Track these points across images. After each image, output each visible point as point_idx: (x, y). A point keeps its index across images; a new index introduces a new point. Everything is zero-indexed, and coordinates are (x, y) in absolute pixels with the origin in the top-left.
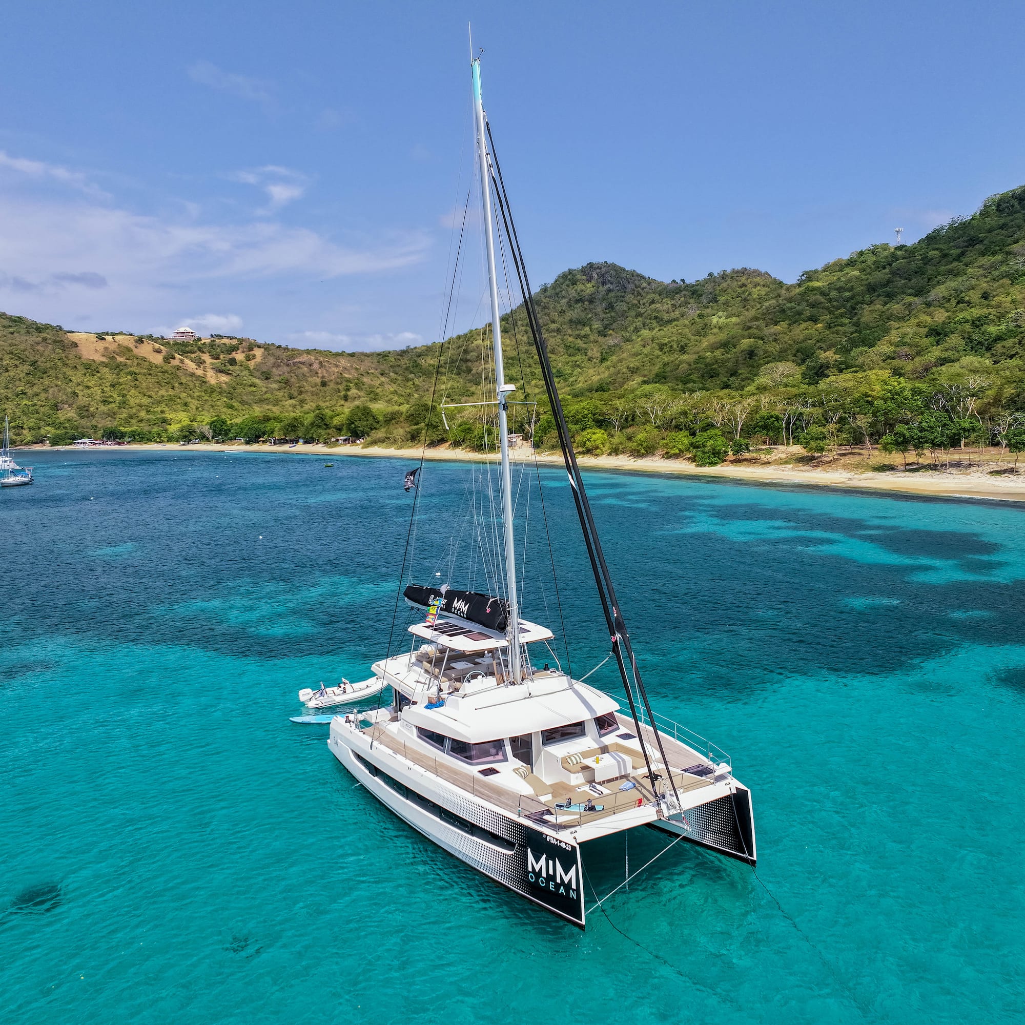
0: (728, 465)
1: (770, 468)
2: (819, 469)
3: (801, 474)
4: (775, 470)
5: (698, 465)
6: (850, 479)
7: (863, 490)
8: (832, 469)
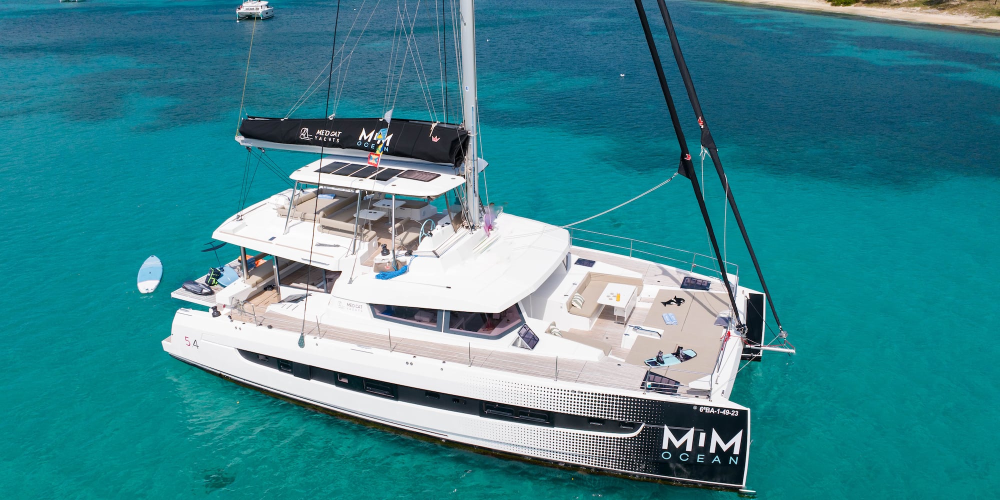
0: (861, 6)
1: (900, 9)
2: (946, 12)
3: (928, 15)
4: (904, 11)
5: (833, 5)
6: (974, 22)
7: (987, 31)
8: (958, 12)
